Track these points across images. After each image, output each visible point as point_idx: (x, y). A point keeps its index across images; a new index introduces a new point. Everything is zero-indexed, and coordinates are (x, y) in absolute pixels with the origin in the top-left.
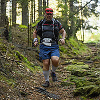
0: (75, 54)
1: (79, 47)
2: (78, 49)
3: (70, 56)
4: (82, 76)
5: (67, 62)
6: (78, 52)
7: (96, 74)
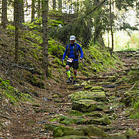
1: (103, 60)
3: (86, 75)
4: (87, 111)
6: (102, 67)
7: (111, 108)
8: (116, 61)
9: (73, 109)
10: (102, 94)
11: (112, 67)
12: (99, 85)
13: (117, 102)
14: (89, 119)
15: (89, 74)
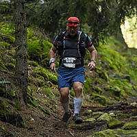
0: (117, 94)
1: (132, 73)
2: (128, 78)
3: (100, 101)
5: (92, 120)
6: (129, 86)
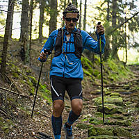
8: (128, 73)
9: (98, 111)
10: (120, 99)
11: (125, 77)
12: (117, 92)
13: (133, 107)
14: (113, 121)
15: (108, 82)
